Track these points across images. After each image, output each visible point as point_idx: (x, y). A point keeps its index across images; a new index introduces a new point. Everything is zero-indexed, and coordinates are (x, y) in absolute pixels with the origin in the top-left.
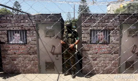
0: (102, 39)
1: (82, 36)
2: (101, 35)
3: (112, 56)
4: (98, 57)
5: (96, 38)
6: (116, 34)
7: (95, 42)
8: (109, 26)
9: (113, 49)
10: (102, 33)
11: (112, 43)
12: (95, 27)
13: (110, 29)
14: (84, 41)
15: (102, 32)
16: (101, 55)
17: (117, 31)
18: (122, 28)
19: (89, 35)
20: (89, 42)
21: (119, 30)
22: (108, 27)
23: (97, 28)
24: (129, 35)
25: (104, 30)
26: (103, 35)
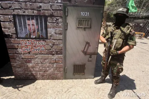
0: (34, 32)
1: (2, 26)
2: (33, 25)
3: (53, 57)
4: (32, 59)
5: (25, 30)
6: (57, 23)
7: (23, 35)
8: (44, 10)
9: (54, 47)
10: (34, 21)
11: (52, 38)
12: (19, 10)
13: (47, 15)
16: (37, 56)
17: (58, 19)
18: (67, 13)
19: (12, 24)
21: (61, 17)
22: (42, 11)
23: (24, 12)
24: (78, 26)
25: (36, 16)
26: (35, 24)
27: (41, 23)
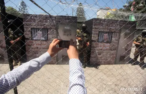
0: (106, 39)
1: (92, 36)
2: (106, 36)
3: (112, 52)
4: (102, 53)
5: (102, 38)
6: (117, 35)
9: (113, 47)
11: (113, 42)
13: (113, 32)
14: (94, 40)
15: (107, 33)
16: (104, 51)
18: (121, 31)
19: (97, 35)
20: (97, 41)
23: (104, 30)
24: (124, 37)
25: (109, 32)
26: (107, 36)
27: (110, 36)
